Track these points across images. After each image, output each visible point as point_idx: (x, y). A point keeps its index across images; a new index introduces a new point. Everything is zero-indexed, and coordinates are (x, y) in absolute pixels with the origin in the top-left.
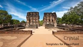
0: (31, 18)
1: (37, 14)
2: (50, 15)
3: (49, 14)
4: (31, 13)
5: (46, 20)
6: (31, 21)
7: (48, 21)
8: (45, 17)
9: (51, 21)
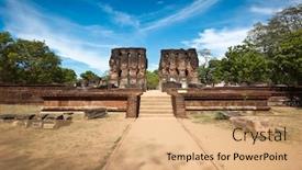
0: (124, 65)
1: (139, 55)
2: (180, 56)
3: (177, 52)
4: (123, 52)
5: (167, 70)
6: (123, 74)
7: (173, 73)
8: (164, 64)
9: (182, 73)
